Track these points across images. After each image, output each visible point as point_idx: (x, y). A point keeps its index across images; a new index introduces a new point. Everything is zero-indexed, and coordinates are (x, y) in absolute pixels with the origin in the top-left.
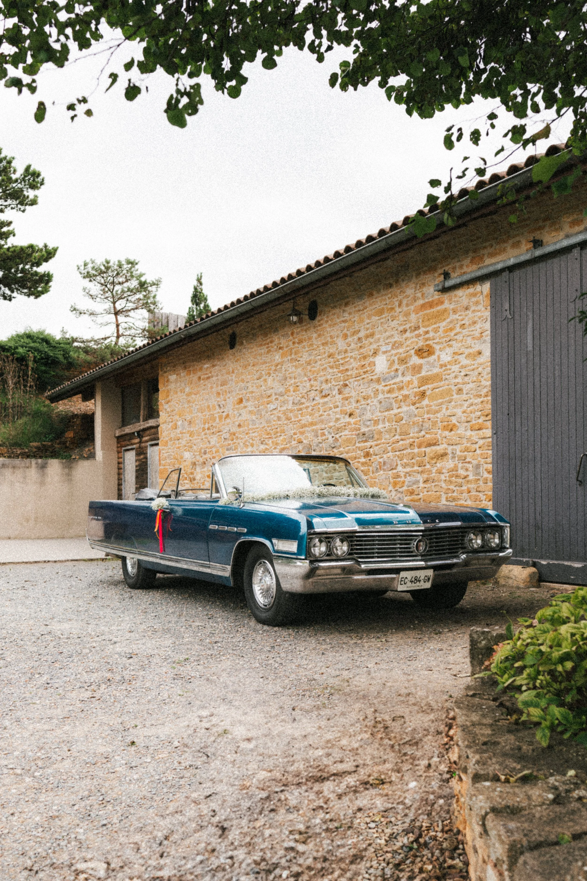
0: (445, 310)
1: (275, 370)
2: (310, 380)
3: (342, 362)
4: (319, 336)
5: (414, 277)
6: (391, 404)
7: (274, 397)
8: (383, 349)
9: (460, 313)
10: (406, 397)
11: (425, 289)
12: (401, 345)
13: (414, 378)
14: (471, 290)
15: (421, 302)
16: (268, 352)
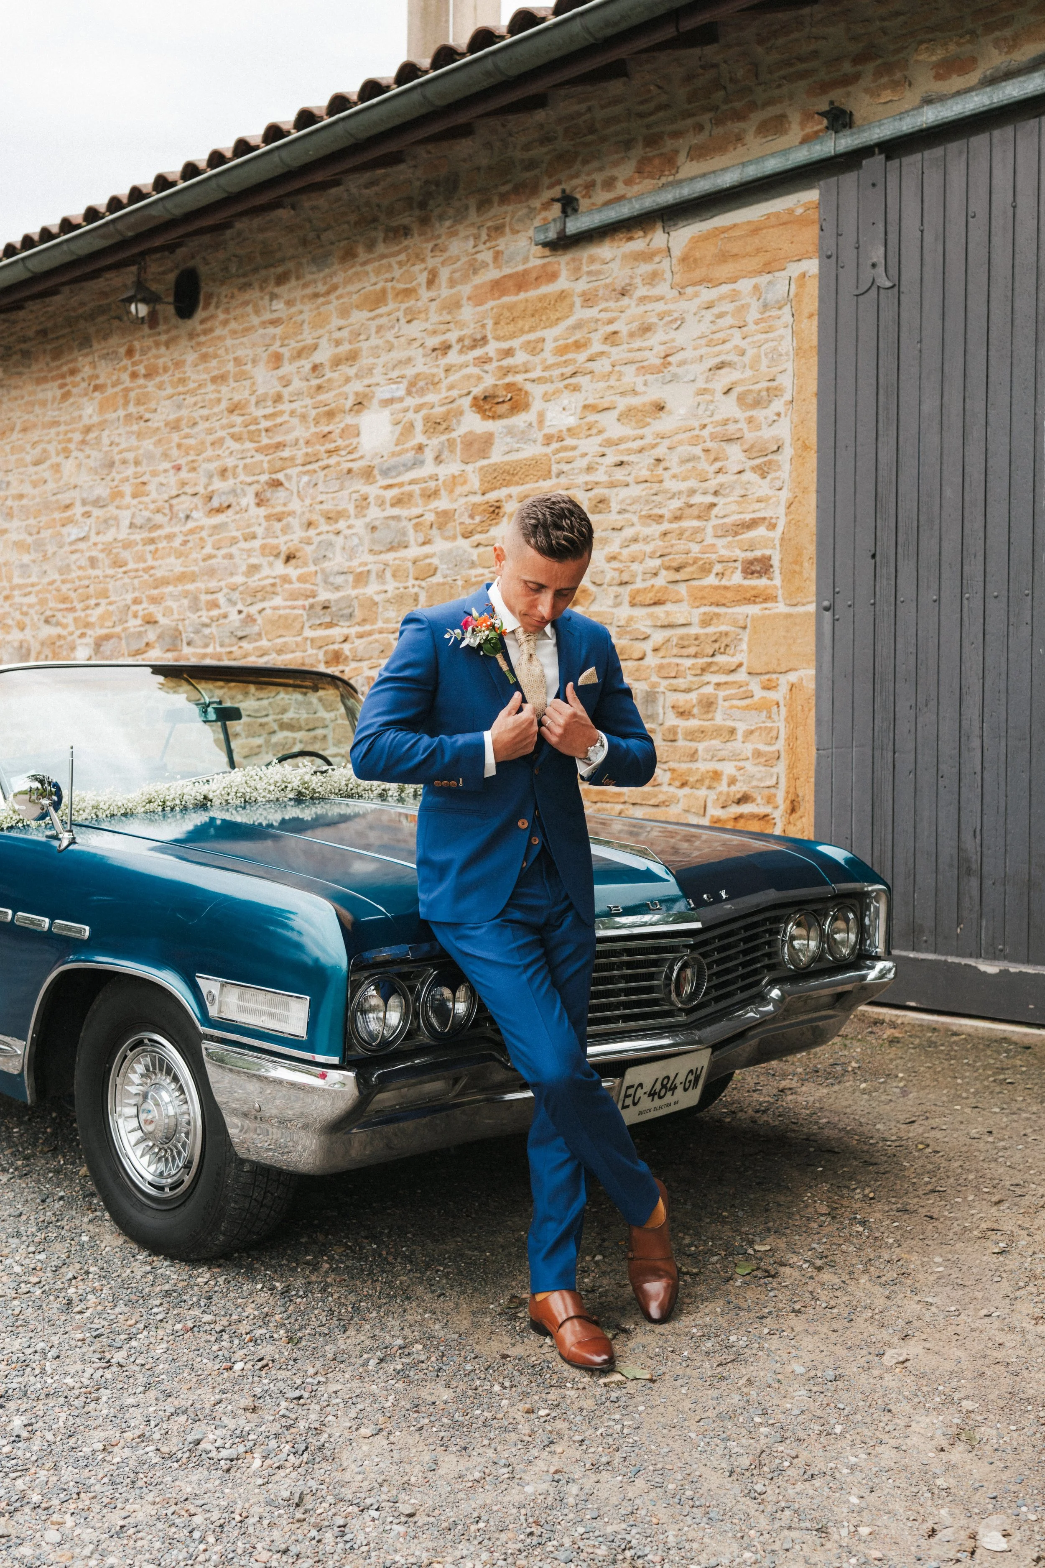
0: (562, 296)
1: (83, 442)
2: (178, 468)
3: (265, 424)
4: (205, 358)
5: (472, 212)
6: (404, 534)
7: (78, 510)
8: (384, 392)
9: (603, 305)
10: (445, 517)
11: (502, 243)
12: (434, 383)
13: (469, 468)
14: (638, 243)
15: (493, 274)
16: (66, 396)
